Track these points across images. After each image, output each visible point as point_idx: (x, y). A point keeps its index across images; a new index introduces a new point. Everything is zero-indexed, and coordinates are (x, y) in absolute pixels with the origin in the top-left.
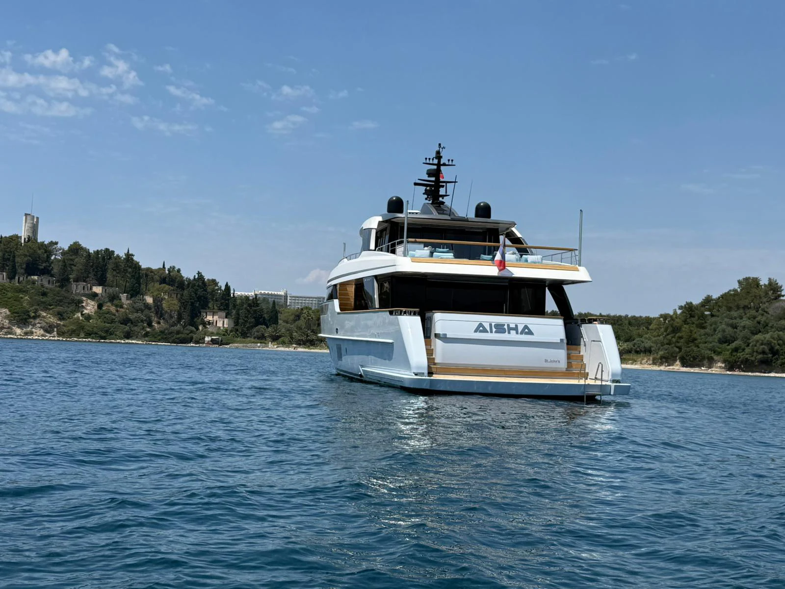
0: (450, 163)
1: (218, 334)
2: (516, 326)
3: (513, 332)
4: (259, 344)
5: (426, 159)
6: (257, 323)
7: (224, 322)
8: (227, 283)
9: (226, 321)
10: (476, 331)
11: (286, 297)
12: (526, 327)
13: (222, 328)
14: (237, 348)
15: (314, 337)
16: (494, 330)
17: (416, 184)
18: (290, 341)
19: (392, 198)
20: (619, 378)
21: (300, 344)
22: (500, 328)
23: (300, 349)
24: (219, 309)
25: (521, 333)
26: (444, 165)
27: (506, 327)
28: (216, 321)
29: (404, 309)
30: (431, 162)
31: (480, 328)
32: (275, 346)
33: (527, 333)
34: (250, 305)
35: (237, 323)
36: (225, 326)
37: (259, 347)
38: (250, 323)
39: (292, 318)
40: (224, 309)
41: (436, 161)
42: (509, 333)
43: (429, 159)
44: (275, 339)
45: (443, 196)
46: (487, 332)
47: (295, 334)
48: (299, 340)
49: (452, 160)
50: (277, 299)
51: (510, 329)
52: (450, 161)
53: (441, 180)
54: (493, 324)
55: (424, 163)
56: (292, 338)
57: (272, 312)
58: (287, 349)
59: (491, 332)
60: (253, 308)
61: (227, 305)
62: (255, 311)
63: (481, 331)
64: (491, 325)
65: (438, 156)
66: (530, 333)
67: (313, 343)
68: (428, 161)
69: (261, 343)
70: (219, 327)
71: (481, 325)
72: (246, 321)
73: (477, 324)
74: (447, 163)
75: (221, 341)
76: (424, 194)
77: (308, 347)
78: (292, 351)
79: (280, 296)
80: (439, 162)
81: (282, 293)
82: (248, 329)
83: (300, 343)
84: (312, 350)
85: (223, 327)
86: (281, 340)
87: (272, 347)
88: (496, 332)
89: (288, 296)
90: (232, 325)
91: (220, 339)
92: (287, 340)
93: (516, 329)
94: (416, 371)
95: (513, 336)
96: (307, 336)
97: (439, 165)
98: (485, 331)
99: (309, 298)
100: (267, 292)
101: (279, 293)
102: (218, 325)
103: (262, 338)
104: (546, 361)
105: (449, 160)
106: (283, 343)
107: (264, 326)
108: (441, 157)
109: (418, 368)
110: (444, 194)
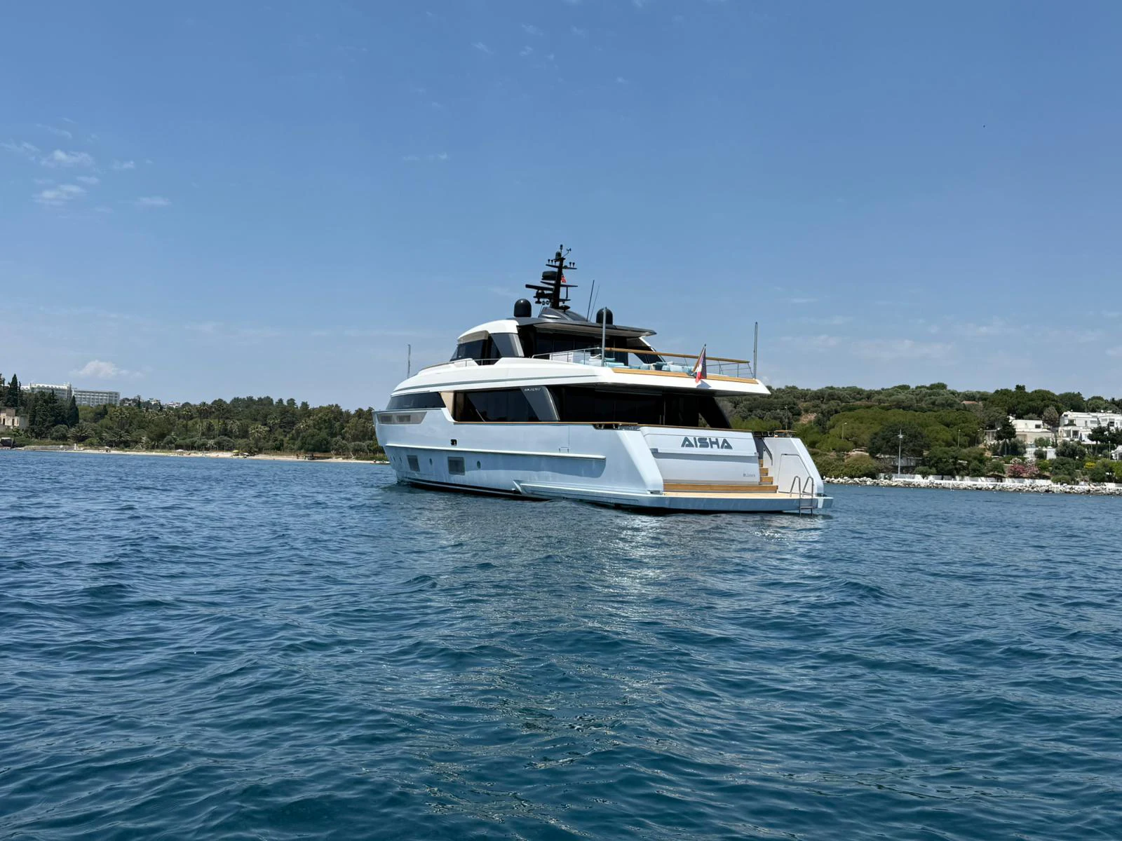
0: (572, 266)
1: (9, 435)
2: (717, 439)
3: (715, 446)
4: (61, 446)
5: (549, 260)
6: (56, 423)
7: (13, 420)
8: (15, 375)
9: (16, 419)
10: (683, 446)
11: (70, 391)
12: (725, 441)
13: (12, 428)
14: (34, 450)
15: (129, 438)
16: (699, 444)
17: (528, 286)
18: (99, 442)
19: (520, 300)
20: (822, 492)
21: (111, 446)
22: (703, 442)
23: (113, 452)
24: (6, 406)
25: (722, 447)
26: (566, 267)
27: (708, 441)
28: (4, 420)
29: (620, 423)
30: (554, 264)
31: (687, 442)
32: (82, 449)
33: (727, 447)
34: (45, 401)
35: (32, 422)
36: (15, 425)
37: (62, 449)
38: (49, 422)
39: (91, 415)
40: (13, 406)
41: (558, 264)
42: (712, 447)
43: (552, 261)
44: (81, 440)
45: (563, 301)
46: (693, 446)
47: (105, 434)
48: (111, 441)
49: (574, 264)
50: (60, 393)
51: (712, 443)
52: (572, 265)
53: (562, 283)
54: (697, 438)
55: (547, 265)
56: (101, 439)
57: (71, 409)
58: (96, 452)
59: (696, 446)
60: (50, 404)
61: (15, 401)
62: (53, 409)
63: (687, 446)
64: (695, 439)
65: (559, 258)
66: (729, 447)
67: (127, 444)
68: (550, 263)
69: (64, 444)
70: (9, 427)
71: (686, 439)
72: (45, 420)
73: (683, 438)
74: (569, 266)
75: (14, 442)
76: (534, 297)
77: (122, 449)
78: (105, 454)
79: (64, 390)
80: (561, 264)
81: (65, 387)
82: (48, 428)
83: (112, 444)
84: (128, 453)
85: (14, 427)
86: (87, 441)
87: (77, 449)
88: (701, 446)
89: (73, 390)
90: (26, 424)
91: (13, 439)
92: (95, 441)
93: (717, 443)
94: (652, 489)
95: (714, 450)
96: (121, 437)
97: (560, 268)
98: (690, 445)
99: (99, 393)
100: (46, 386)
101: (61, 387)
102: (6, 424)
103: (63, 439)
104: (744, 475)
105: (570, 263)
106: (91, 445)
107: (64, 426)
108: (563, 259)
109: (655, 485)
110: (565, 298)
